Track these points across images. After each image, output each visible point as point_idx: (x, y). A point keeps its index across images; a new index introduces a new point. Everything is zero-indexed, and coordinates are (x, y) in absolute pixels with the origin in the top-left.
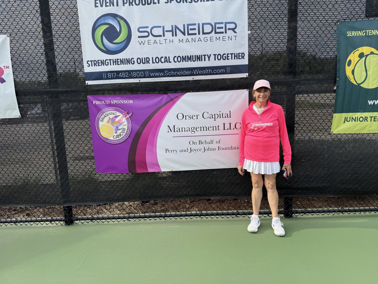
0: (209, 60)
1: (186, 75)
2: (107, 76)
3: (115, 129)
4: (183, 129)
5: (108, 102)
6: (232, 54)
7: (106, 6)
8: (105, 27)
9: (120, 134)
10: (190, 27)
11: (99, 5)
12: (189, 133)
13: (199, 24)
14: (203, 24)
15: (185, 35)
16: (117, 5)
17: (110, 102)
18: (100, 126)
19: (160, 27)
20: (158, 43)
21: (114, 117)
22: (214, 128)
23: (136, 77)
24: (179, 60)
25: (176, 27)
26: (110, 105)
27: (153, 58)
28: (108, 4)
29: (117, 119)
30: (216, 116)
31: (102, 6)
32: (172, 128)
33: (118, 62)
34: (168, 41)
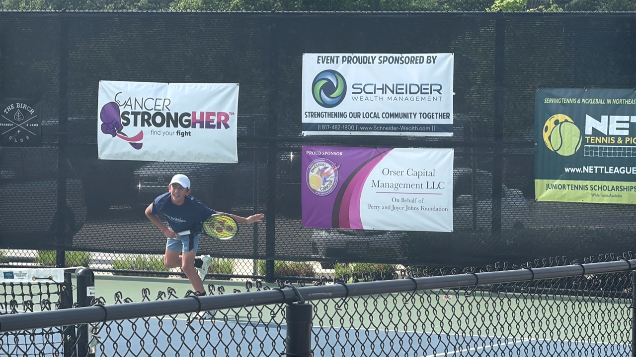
0: (415, 118)
1: (393, 131)
2: (321, 127)
3: (323, 181)
4: (387, 185)
5: (320, 153)
6: (437, 114)
7: (327, 63)
8: (324, 82)
9: (327, 186)
10: (399, 87)
11: (321, 61)
12: (392, 190)
13: (406, 85)
14: (410, 85)
15: (393, 93)
16: (337, 63)
17: (322, 153)
18: (310, 177)
19: (372, 85)
20: (369, 99)
21: (324, 168)
22: (418, 186)
23: (348, 130)
24: (387, 117)
25: (386, 86)
26: (321, 156)
27: (363, 113)
28: (329, 61)
29: (326, 171)
30: (420, 174)
31: (323, 62)
32: (376, 183)
33: (332, 115)
34: (378, 98)
